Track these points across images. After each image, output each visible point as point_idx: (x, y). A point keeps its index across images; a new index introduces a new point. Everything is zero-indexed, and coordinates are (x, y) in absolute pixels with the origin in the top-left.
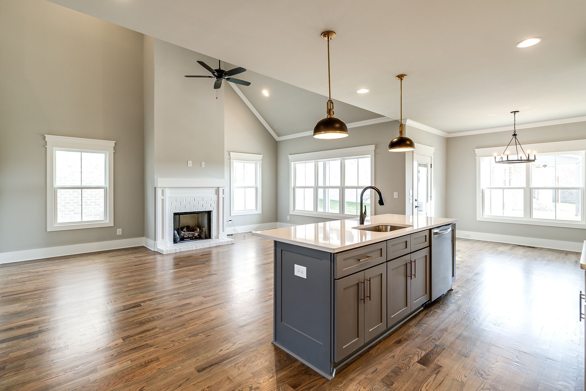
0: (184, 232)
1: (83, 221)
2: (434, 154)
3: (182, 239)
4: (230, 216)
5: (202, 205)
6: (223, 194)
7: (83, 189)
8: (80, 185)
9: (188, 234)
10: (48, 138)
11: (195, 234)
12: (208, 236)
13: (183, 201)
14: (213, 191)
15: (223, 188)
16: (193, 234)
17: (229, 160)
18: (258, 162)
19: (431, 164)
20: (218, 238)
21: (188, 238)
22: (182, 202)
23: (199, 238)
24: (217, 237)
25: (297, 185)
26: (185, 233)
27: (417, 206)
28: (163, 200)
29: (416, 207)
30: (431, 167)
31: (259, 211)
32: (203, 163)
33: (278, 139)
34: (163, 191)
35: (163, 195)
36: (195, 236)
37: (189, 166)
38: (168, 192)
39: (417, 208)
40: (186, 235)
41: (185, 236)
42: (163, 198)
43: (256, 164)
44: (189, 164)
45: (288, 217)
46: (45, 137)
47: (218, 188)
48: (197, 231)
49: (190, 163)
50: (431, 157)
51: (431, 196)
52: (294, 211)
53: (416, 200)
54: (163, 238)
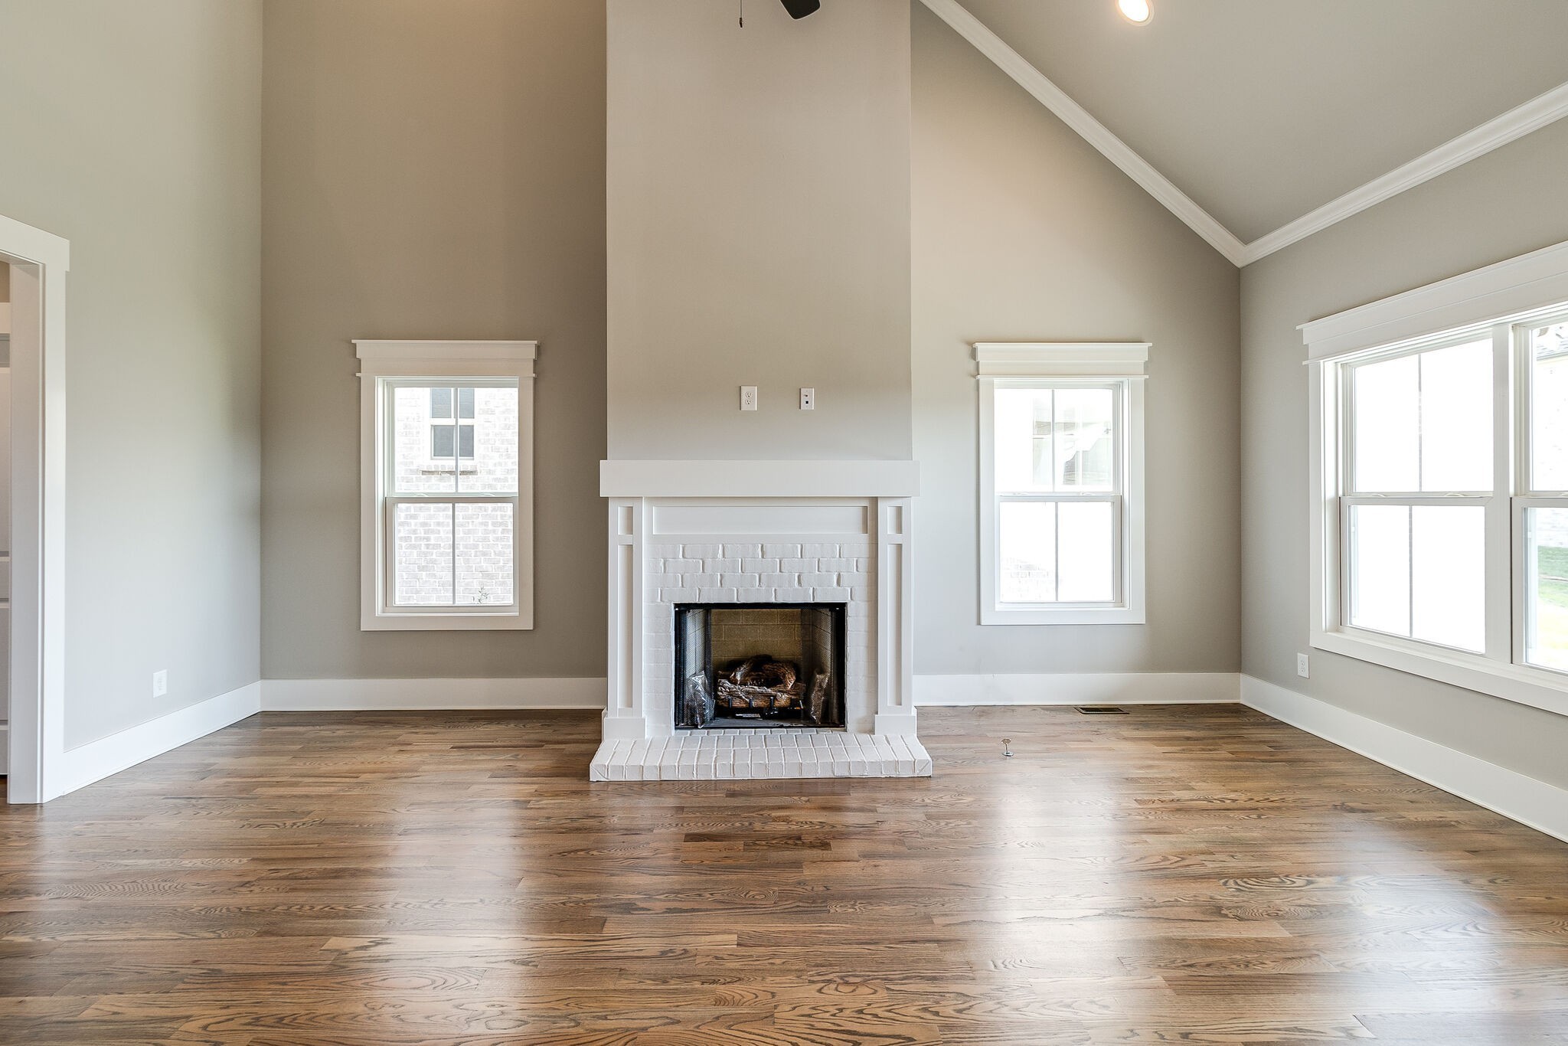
0: (734, 682)
1: (457, 603)
3: (726, 713)
4: (979, 623)
5: (799, 577)
6: (899, 529)
7: (456, 505)
8: (454, 491)
9: (748, 693)
10: (365, 348)
11: (775, 697)
12: (834, 716)
13: (714, 557)
14: (853, 514)
15: (898, 503)
16: (769, 696)
17: (973, 380)
18: (1124, 379)
20: (872, 731)
21: (749, 709)
22: (709, 561)
23: (793, 716)
24: (868, 726)
25: (1364, 484)
26: (739, 689)
28: (630, 547)
31: (1135, 613)
32: (809, 393)
33: (1239, 254)
34: (630, 511)
35: (630, 529)
36: (777, 704)
37: (745, 407)
38: (649, 518)
40: (741, 698)
41: (737, 703)
42: (629, 539)
43: (1117, 388)
44: (744, 397)
45: (1302, 658)
46: (355, 345)
47: (875, 500)
48: (786, 686)
49: (751, 398)
52: (1337, 631)
54: (629, 703)
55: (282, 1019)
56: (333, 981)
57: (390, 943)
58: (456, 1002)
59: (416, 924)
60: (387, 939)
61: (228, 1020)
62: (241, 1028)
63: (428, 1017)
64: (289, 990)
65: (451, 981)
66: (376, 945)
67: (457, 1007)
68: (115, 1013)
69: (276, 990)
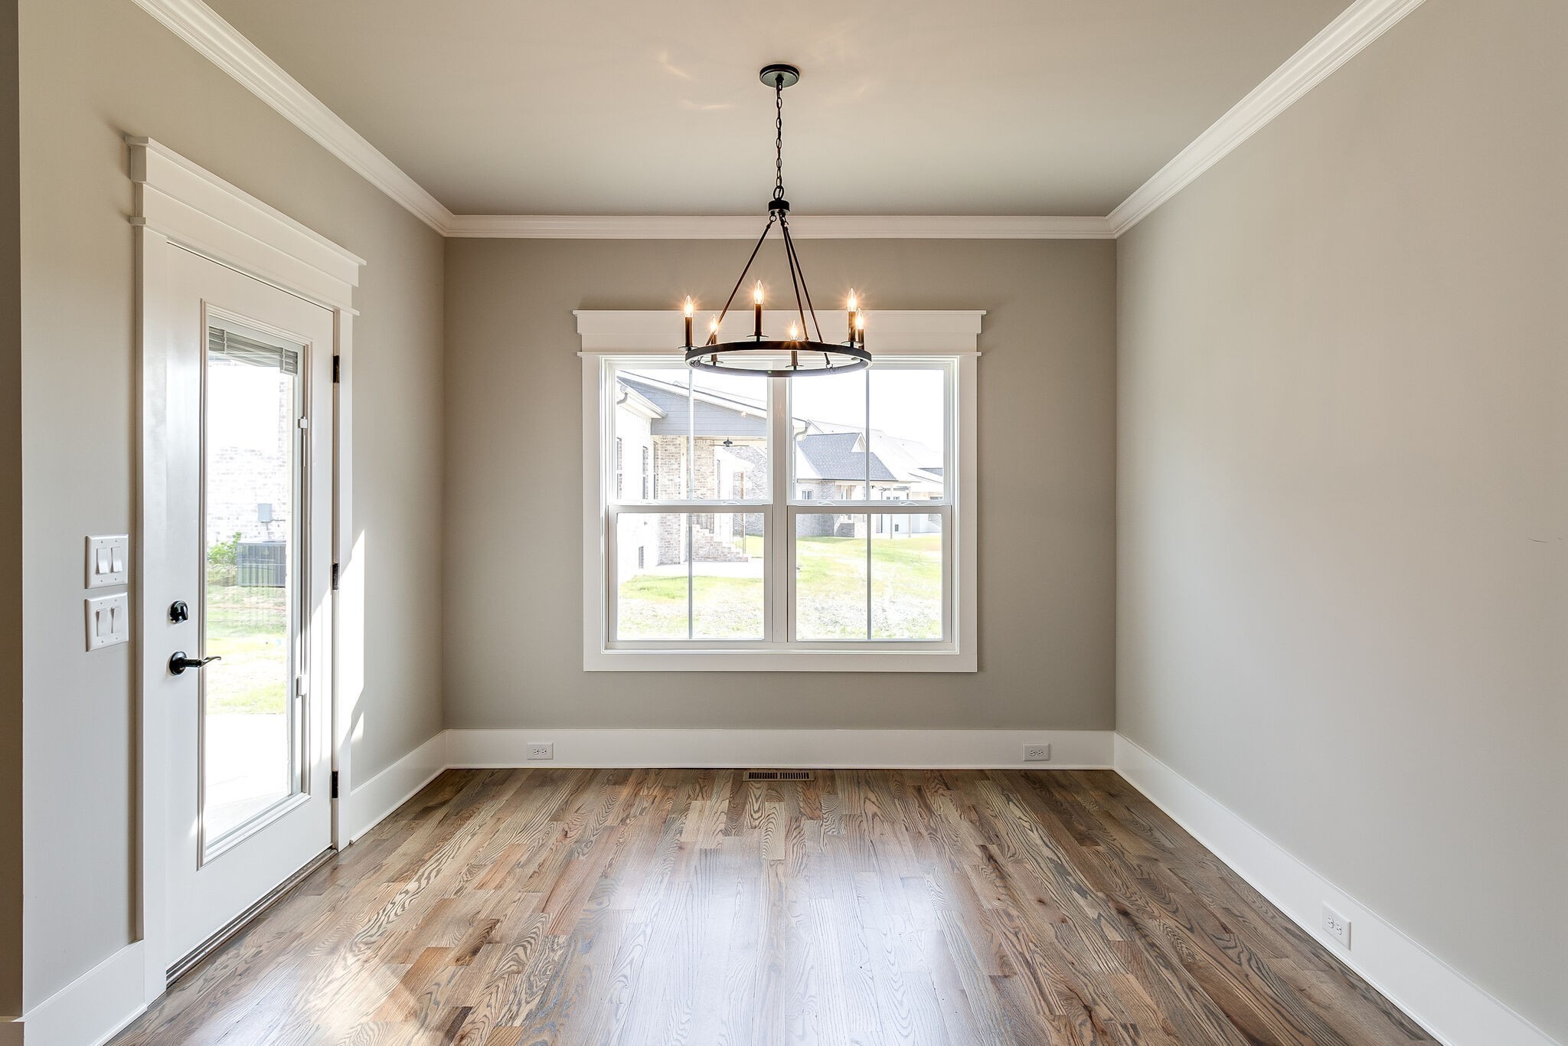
2: (358, 297)
19: (336, 360)
27: (192, 656)
29: (177, 665)
30: (336, 378)
39: (190, 672)
50: (336, 313)
51: (335, 567)
53: (177, 613)
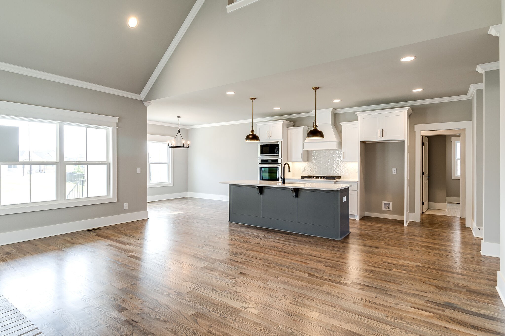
55: (270, 296)
56: (258, 301)
57: (242, 306)
58: (234, 287)
59: (232, 310)
60: (242, 308)
61: (282, 300)
62: (278, 297)
63: (241, 287)
64: (269, 302)
65: (232, 292)
66: (245, 307)
67: (234, 286)
68: (310, 311)
69: (272, 303)
